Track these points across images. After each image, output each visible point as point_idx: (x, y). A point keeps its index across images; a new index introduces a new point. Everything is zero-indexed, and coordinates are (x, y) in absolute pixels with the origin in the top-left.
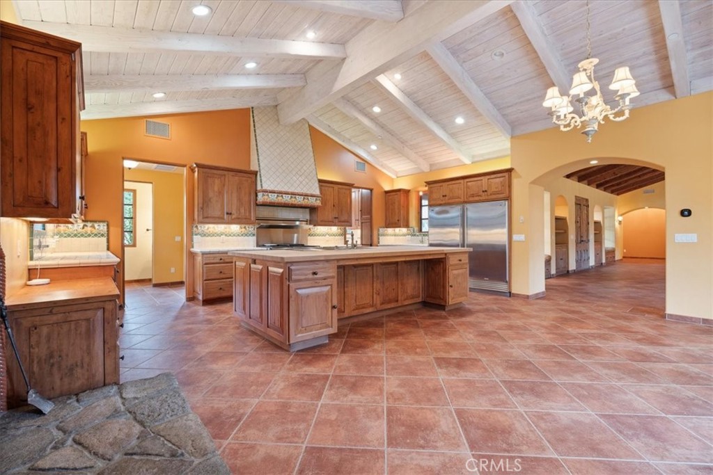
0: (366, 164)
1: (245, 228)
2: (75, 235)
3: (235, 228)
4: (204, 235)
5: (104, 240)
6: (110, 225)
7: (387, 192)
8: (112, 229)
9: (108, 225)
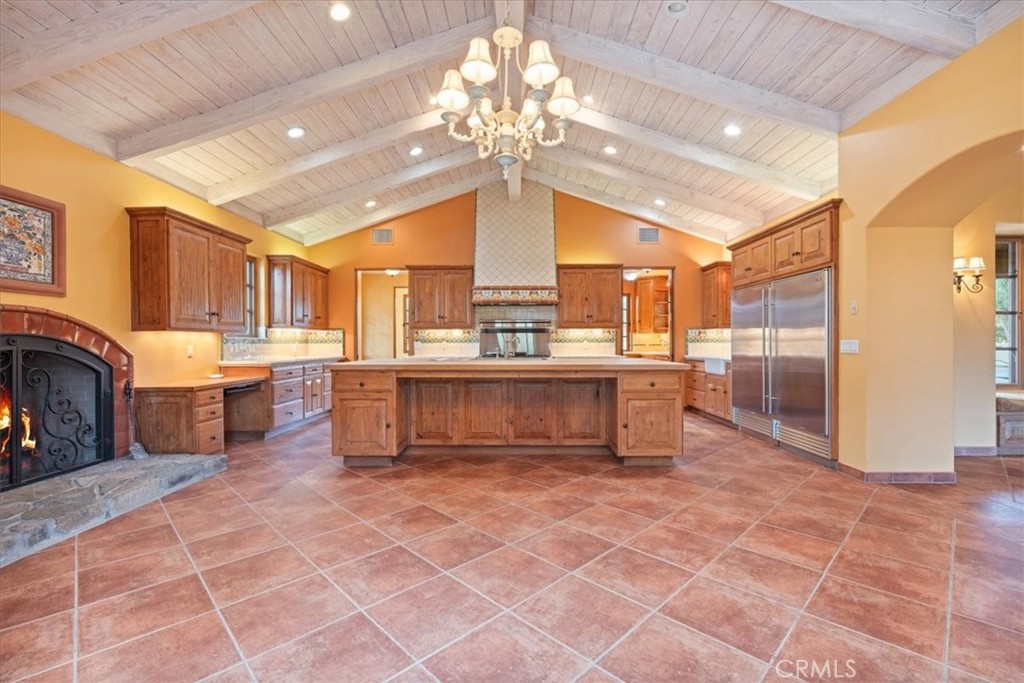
0: (660, 229)
1: (469, 332)
2: (321, 342)
3: (457, 333)
4: (424, 341)
5: (341, 345)
6: (346, 332)
7: (704, 270)
8: (347, 335)
9: (344, 333)
